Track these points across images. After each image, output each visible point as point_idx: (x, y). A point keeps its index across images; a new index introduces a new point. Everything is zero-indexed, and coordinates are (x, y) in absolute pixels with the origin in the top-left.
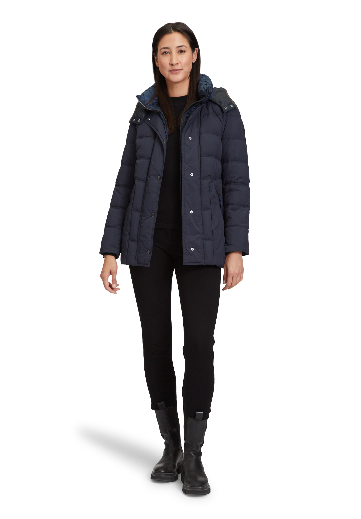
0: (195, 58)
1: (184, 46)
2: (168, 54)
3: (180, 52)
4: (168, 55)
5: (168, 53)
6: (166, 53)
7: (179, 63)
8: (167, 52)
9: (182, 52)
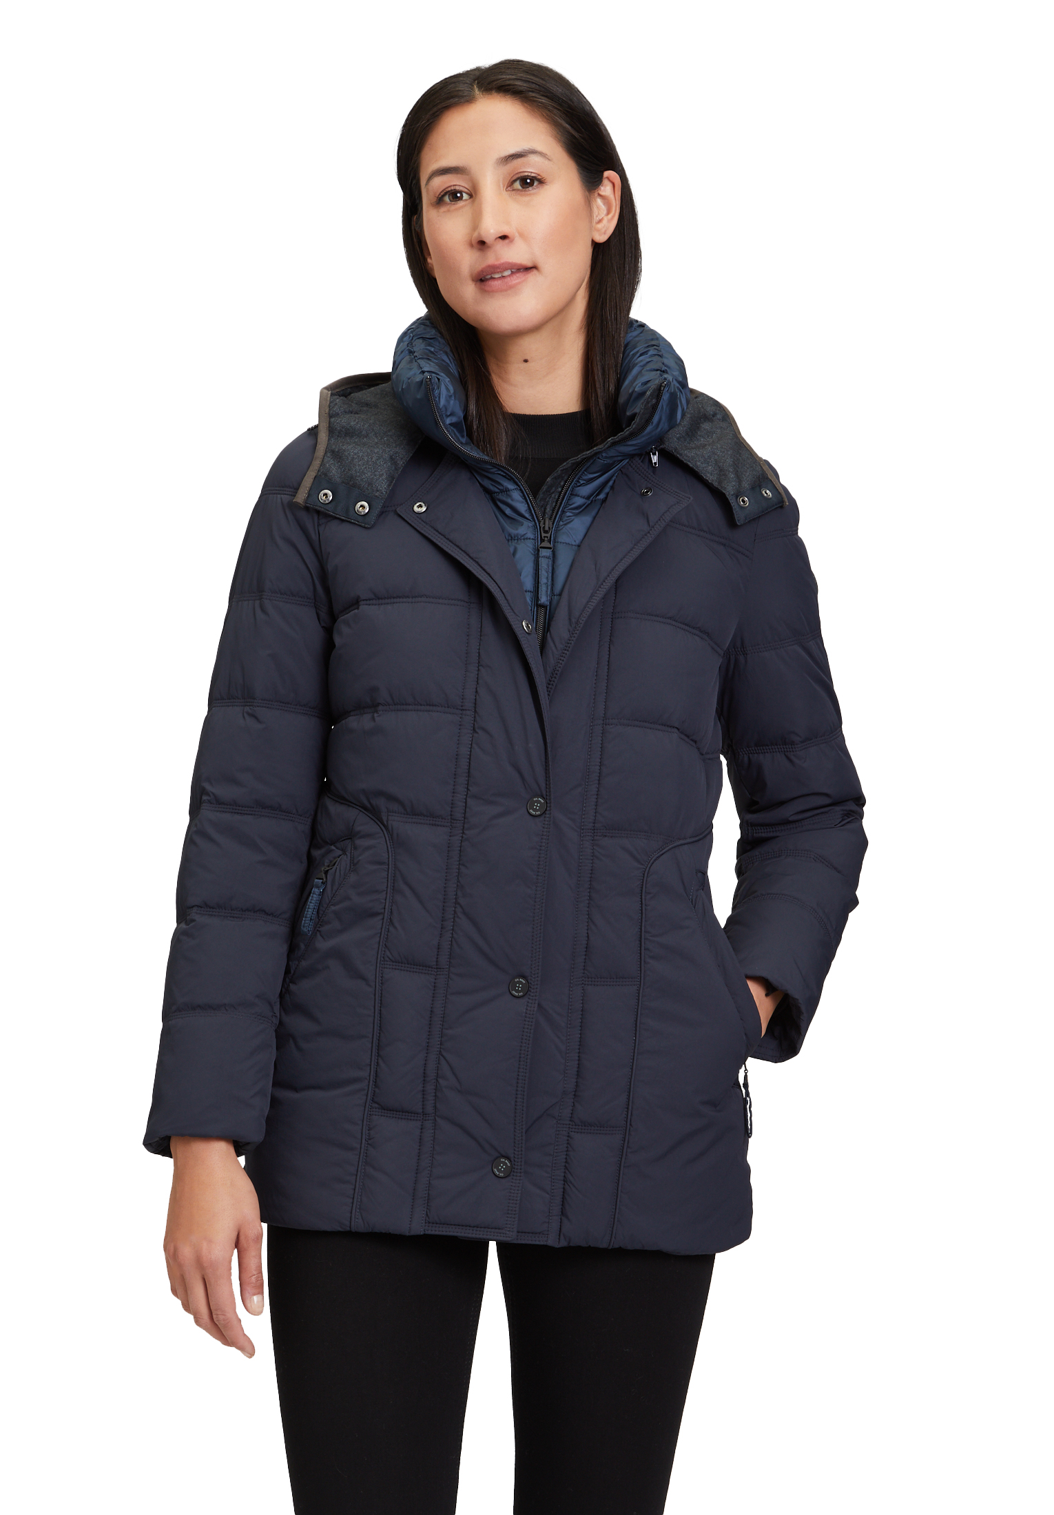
0: (610, 221)
1: (533, 152)
2: (466, 200)
3: (517, 185)
4: (462, 207)
5: (465, 196)
6: (455, 195)
7: (517, 234)
8: (461, 192)
9: (531, 184)
